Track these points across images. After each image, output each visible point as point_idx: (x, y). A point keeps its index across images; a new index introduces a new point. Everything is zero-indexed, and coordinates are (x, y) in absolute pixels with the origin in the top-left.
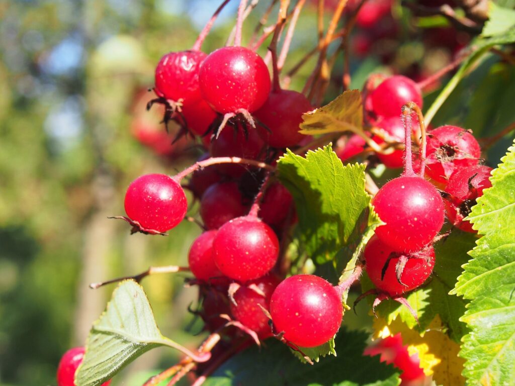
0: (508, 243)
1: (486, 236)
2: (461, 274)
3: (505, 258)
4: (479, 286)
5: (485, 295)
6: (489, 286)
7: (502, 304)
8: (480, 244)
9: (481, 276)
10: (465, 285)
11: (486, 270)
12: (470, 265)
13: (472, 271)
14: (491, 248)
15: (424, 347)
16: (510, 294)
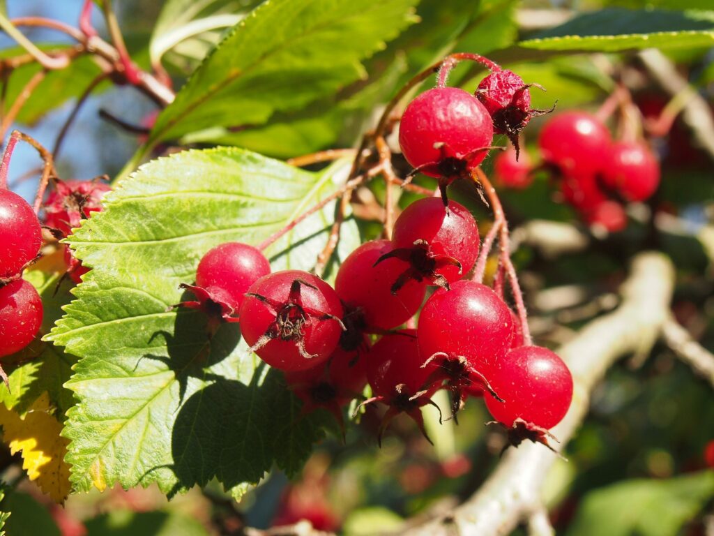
0: (127, 286)
1: (94, 271)
2: (62, 318)
3: (123, 306)
4: (88, 341)
5: (97, 354)
6: (104, 344)
7: (124, 373)
8: (87, 280)
9: (91, 327)
10: (67, 333)
11: (98, 319)
12: (73, 308)
13: (78, 318)
14: (102, 288)
15: (32, 442)
16: (136, 362)
